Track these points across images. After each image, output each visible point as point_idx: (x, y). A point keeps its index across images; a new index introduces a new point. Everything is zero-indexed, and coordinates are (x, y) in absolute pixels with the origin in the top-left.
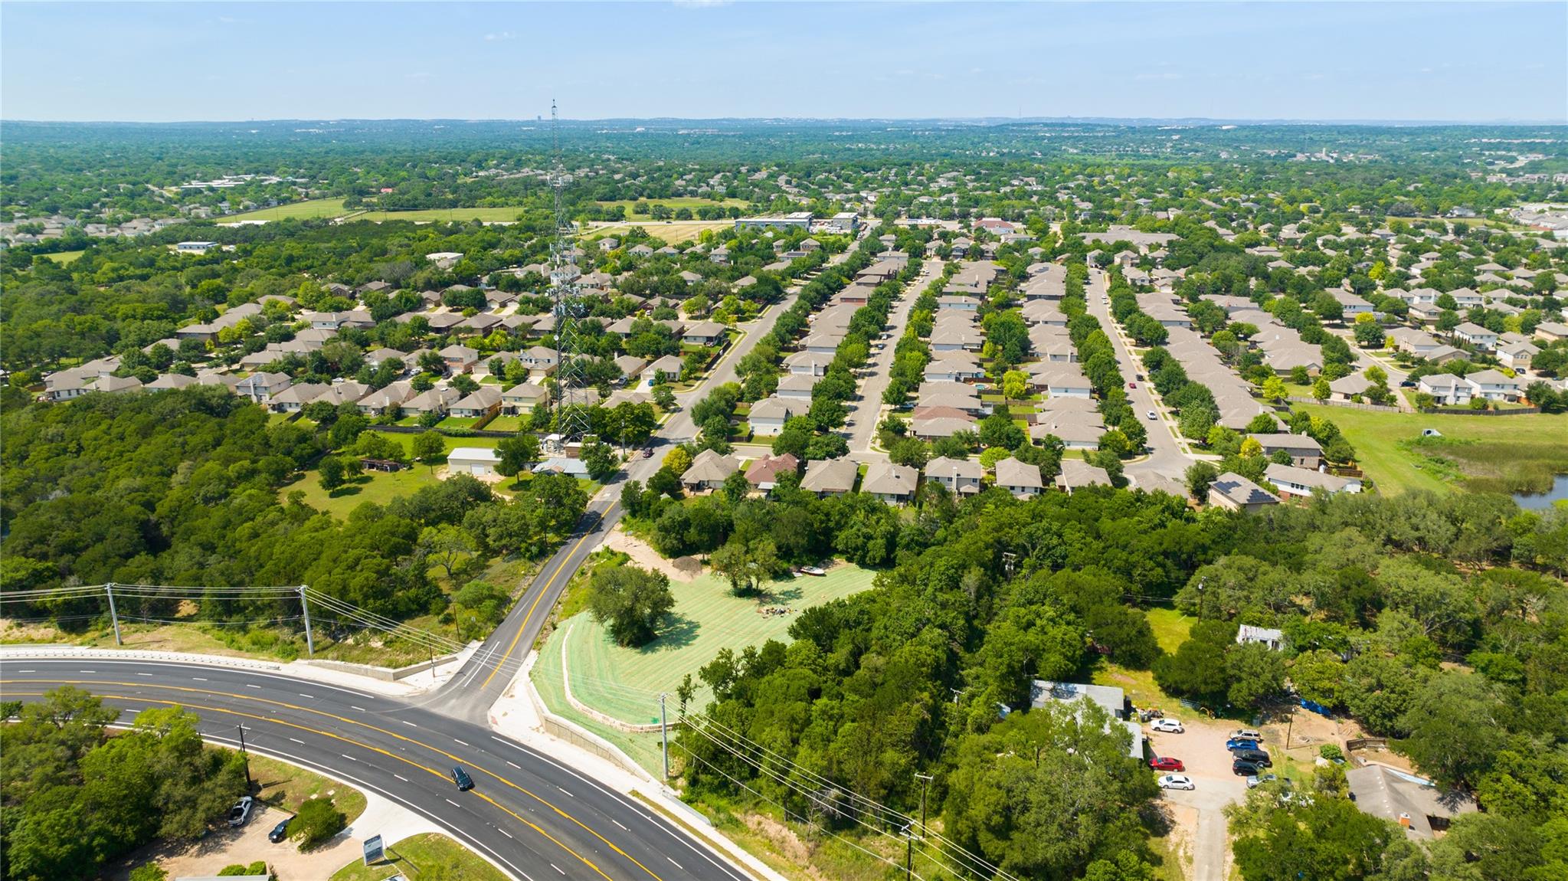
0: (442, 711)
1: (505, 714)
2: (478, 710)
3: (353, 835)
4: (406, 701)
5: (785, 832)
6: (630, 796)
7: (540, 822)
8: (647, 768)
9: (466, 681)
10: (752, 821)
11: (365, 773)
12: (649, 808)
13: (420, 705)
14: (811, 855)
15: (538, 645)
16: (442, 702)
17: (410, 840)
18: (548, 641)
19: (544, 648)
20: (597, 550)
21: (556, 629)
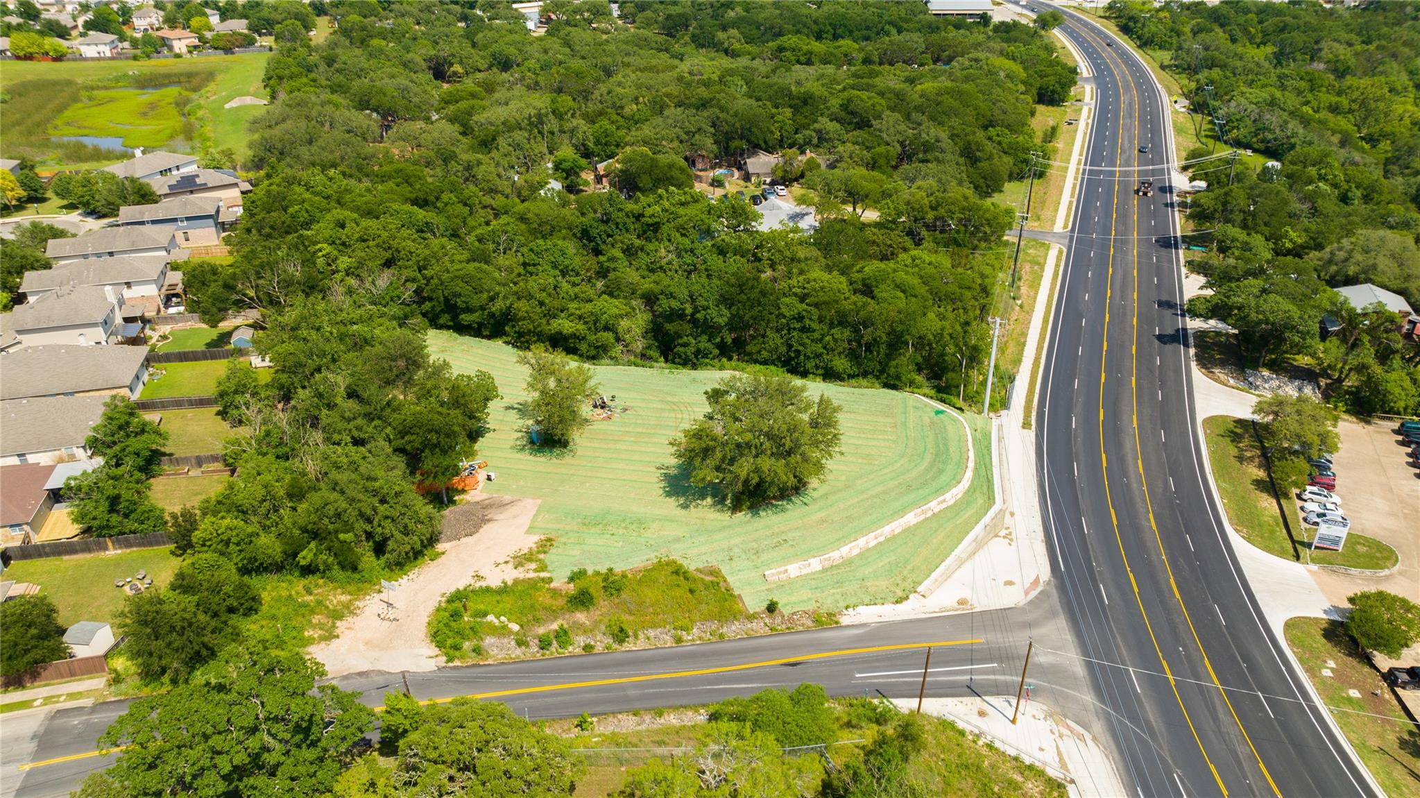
0: (1072, 659)
1: (1009, 583)
2: (1029, 617)
3: (1327, 606)
4: (1098, 726)
6: (1033, 427)
7: (1131, 469)
9: (984, 672)
11: (1260, 660)
12: (1034, 414)
13: (1089, 698)
16: (1055, 673)
17: (1268, 550)
18: (810, 607)
19: (828, 605)
20: (433, 661)
21: (771, 608)
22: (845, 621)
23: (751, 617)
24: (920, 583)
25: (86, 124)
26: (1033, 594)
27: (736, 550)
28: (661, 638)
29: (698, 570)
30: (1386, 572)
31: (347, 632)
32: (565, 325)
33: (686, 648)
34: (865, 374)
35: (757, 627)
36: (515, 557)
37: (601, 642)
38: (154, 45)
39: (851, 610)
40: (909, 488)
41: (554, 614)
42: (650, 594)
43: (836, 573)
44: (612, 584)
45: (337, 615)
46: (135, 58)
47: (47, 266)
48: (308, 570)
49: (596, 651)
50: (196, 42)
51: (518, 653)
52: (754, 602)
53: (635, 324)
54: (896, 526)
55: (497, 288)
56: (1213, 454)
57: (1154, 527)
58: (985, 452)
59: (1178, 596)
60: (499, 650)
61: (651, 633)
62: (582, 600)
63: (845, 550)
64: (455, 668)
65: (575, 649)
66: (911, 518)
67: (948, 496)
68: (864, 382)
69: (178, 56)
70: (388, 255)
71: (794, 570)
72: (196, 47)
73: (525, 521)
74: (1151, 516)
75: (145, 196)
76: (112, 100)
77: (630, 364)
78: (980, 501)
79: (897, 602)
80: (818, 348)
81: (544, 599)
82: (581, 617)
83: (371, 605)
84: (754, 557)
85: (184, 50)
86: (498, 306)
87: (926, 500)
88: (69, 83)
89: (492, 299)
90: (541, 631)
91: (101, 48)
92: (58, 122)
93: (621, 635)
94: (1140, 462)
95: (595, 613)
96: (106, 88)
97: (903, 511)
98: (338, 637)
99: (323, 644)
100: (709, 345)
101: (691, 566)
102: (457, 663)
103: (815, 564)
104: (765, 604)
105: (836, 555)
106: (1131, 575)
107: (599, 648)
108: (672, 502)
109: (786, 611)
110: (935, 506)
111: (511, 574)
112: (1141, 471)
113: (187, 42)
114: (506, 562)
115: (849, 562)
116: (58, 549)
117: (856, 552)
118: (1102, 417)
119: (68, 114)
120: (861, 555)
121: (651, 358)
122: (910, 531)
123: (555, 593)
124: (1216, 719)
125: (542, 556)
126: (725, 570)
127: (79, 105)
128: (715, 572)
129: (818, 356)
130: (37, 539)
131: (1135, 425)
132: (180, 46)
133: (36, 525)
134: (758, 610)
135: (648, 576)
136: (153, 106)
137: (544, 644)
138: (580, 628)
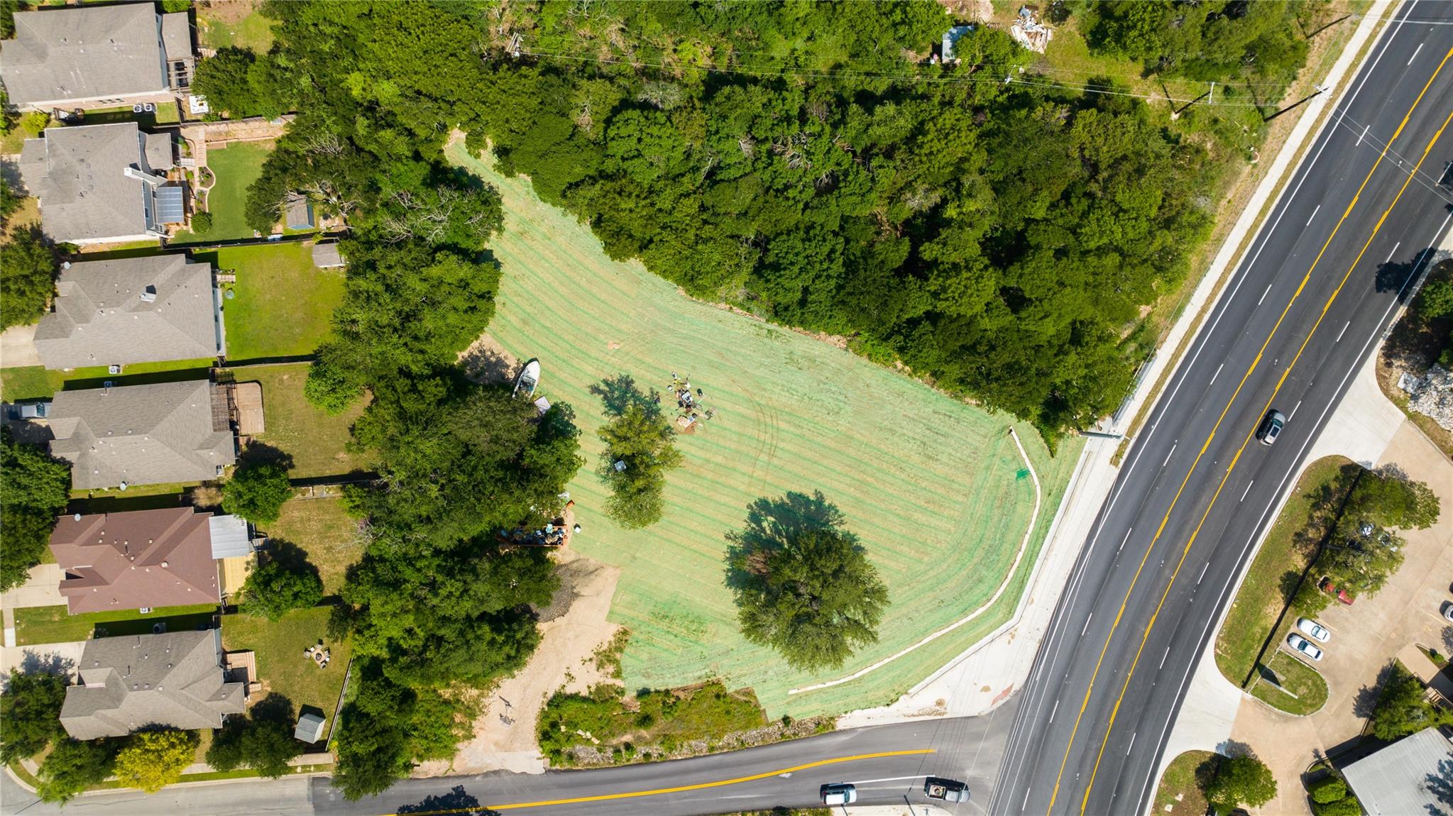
1: (986, 689)
2: (982, 729)
3: (1225, 740)
6: (1123, 461)
11: (1129, 792)
15: (824, 726)
18: (815, 715)
19: (831, 709)
20: (542, 761)
21: (786, 720)
22: (841, 724)
23: (768, 725)
24: (913, 686)
26: (1000, 703)
27: (771, 673)
29: (737, 692)
31: (481, 732)
33: (716, 757)
36: (598, 654)
37: (656, 751)
39: (849, 714)
41: (624, 729)
42: (693, 713)
44: (669, 704)
49: (653, 759)
51: (598, 757)
52: (773, 714)
57: (1146, 636)
58: (1043, 531)
59: (1112, 721)
60: (585, 754)
61: (693, 743)
62: (644, 718)
64: (557, 772)
65: (637, 757)
73: (606, 600)
74: (1154, 618)
78: (1000, 615)
79: (888, 705)
81: (617, 715)
82: (643, 732)
83: (494, 703)
84: (784, 679)
90: (614, 742)
93: (670, 747)
94: (1195, 534)
95: (654, 729)
98: (475, 737)
99: (466, 742)
101: (731, 688)
102: (558, 767)
104: (782, 716)
106: (1089, 692)
107: (654, 755)
109: (797, 719)
111: (594, 678)
112: (1186, 552)
114: (591, 660)
118: (1203, 451)
123: (625, 709)
125: (618, 656)
126: (757, 690)
128: (748, 693)
131: (1229, 470)
134: (776, 719)
135: (694, 699)
137: (617, 751)
138: (639, 739)
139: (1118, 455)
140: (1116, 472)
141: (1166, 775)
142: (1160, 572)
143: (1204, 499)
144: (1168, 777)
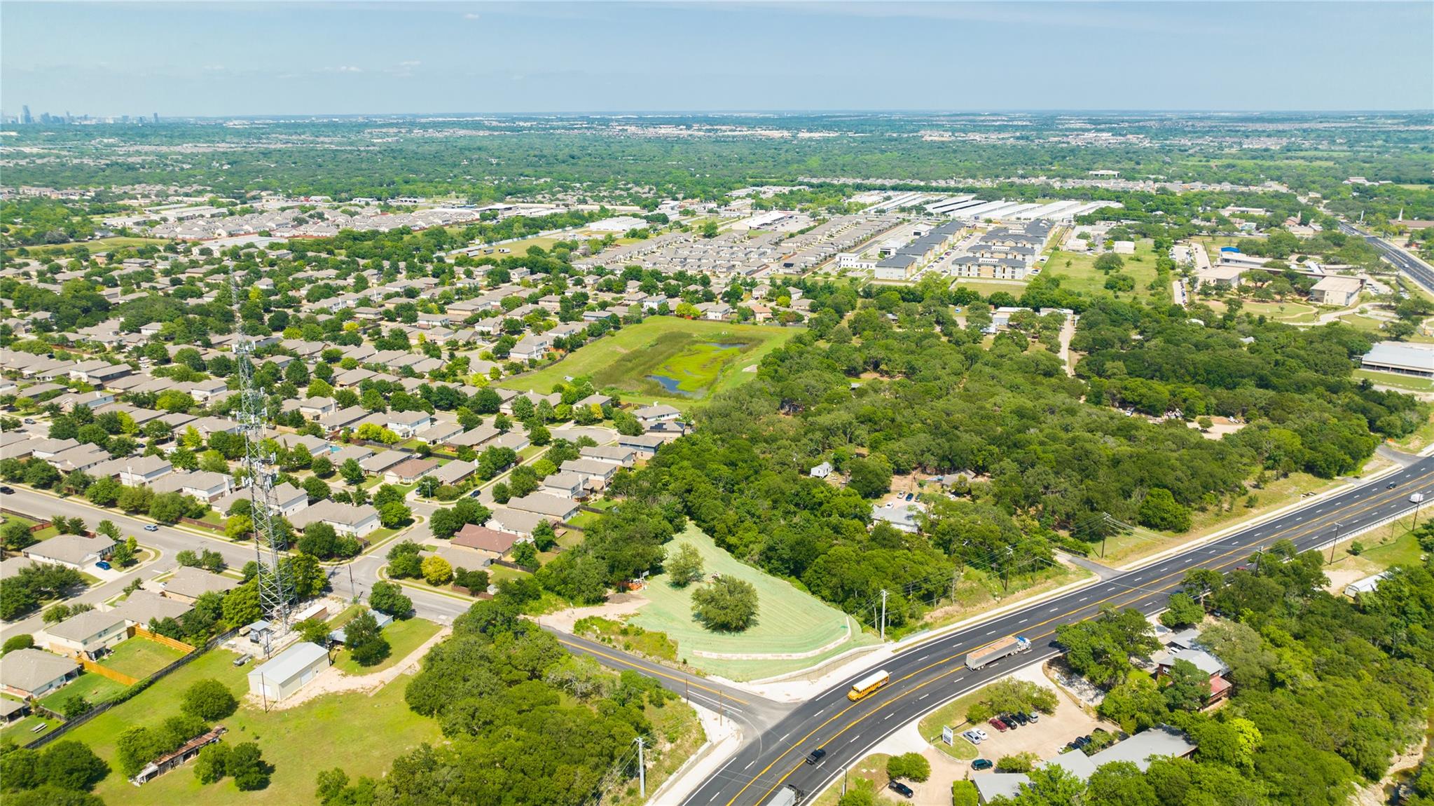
0: (772, 723)
1: (788, 695)
2: (777, 706)
4: (749, 740)
5: (943, 610)
6: (898, 653)
8: (874, 644)
9: (735, 710)
10: (927, 618)
11: (844, 755)
12: (910, 647)
13: (759, 733)
14: (962, 605)
15: (700, 675)
16: (759, 722)
17: (922, 734)
18: (699, 668)
19: (708, 671)
20: (570, 631)
21: (685, 662)
22: (708, 678)
23: (675, 662)
24: (751, 679)
25: (673, 368)
26: (792, 702)
27: (690, 639)
28: (639, 654)
29: (671, 640)
30: (959, 761)
31: (555, 615)
32: (732, 540)
33: (645, 660)
34: (834, 601)
35: (676, 666)
36: (622, 614)
37: (620, 647)
38: (747, 315)
39: (714, 675)
40: (784, 646)
41: (614, 633)
42: (647, 640)
43: (719, 662)
44: (639, 632)
45: (557, 610)
46: (732, 323)
47: (576, 458)
48: (559, 593)
49: (616, 648)
50: (770, 316)
51: (594, 639)
52: (680, 658)
53: (757, 548)
54: (760, 656)
55: (716, 515)
56: (971, 695)
57: (883, 706)
59: (849, 727)
60: (590, 636)
61: (638, 651)
62: (625, 632)
63: (729, 655)
64: (574, 635)
65: (611, 645)
66: (769, 656)
67: (794, 655)
68: (834, 604)
69: (755, 324)
70: (689, 488)
71: (705, 654)
72: (768, 319)
73: (639, 606)
75: (637, 431)
76: (698, 352)
77: (751, 565)
79: (735, 681)
80: (819, 581)
81: (615, 628)
82: (621, 638)
83: (568, 611)
84: (695, 644)
85: (762, 319)
86: (712, 523)
87: (783, 652)
88: (690, 336)
89: (713, 519)
90: (606, 636)
91: (718, 314)
92: (662, 365)
93: (627, 647)
95: (626, 638)
96: (704, 342)
97: (768, 652)
98: (552, 615)
99: (546, 615)
100: (782, 567)
101: (669, 637)
102: (576, 634)
103: (714, 656)
104: (684, 660)
105: (725, 656)
106: (841, 714)
107: (618, 648)
108: (692, 618)
109: (689, 665)
110: (784, 656)
111: (616, 619)
113: (764, 315)
114: (618, 615)
115: (729, 661)
116: (506, 564)
117: (735, 658)
119: (671, 360)
120: (737, 661)
121: (763, 567)
122: (765, 661)
123: (619, 627)
124: (794, 759)
125: (629, 617)
126: (680, 644)
127: (681, 354)
128: (676, 643)
129: (818, 585)
130: (503, 559)
132: (760, 317)
133: (504, 554)
134: (680, 660)
135: (651, 635)
136: (715, 359)
137: (604, 640)
138: (617, 640)
139: (896, 650)
140: (893, 655)
141: (868, 757)
142: (900, 689)
143: (934, 675)
144: (870, 759)
